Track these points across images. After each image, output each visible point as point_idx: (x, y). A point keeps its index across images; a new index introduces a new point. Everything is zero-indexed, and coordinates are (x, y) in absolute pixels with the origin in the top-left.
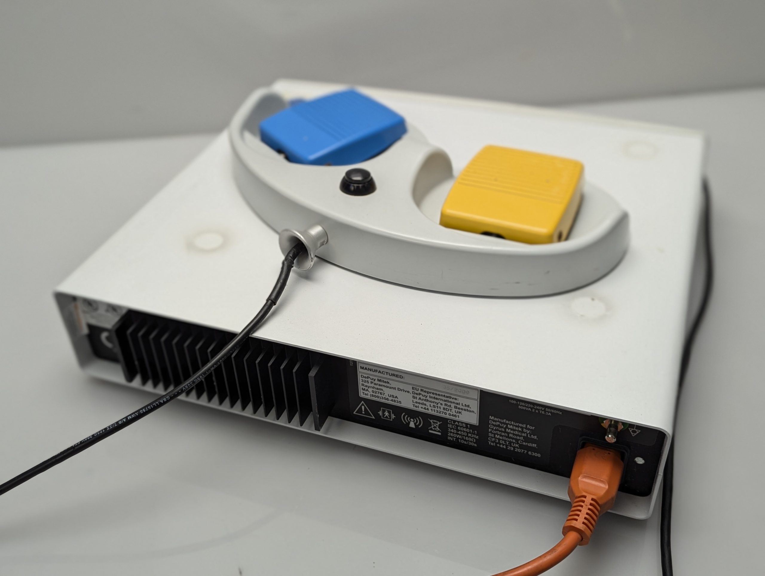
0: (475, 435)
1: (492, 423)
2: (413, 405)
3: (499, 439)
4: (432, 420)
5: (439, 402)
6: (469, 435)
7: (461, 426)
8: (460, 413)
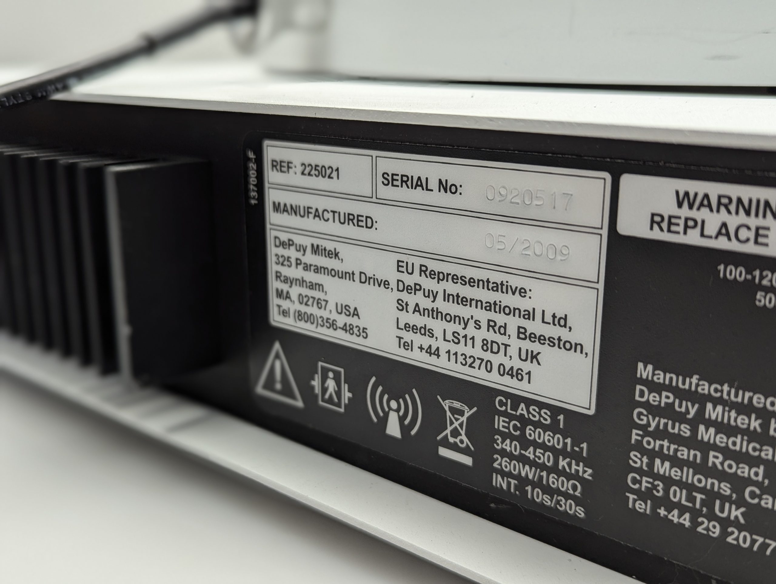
0: (581, 464)
1: (645, 399)
2: (398, 339)
4: (447, 401)
5: (472, 317)
6: (563, 463)
7: (537, 425)
8: (534, 360)
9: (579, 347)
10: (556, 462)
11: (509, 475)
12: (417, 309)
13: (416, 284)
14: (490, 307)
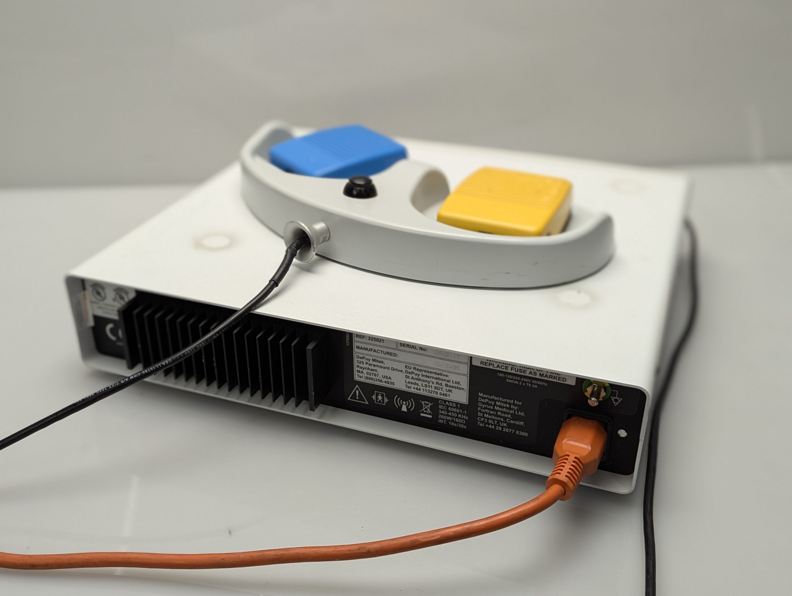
0: (465, 416)
1: (481, 401)
2: (406, 386)
3: (488, 419)
4: (423, 402)
5: (431, 381)
6: (459, 416)
7: (452, 407)
8: (451, 392)
9: (463, 389)
10: (458, 416)
11: (444, 419)
12: (412, 378)
13: (412, 372)
14: (436, 379)
